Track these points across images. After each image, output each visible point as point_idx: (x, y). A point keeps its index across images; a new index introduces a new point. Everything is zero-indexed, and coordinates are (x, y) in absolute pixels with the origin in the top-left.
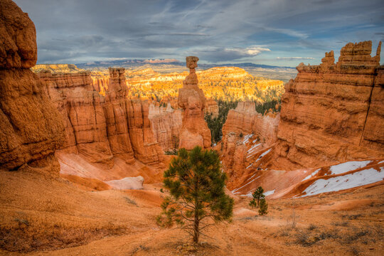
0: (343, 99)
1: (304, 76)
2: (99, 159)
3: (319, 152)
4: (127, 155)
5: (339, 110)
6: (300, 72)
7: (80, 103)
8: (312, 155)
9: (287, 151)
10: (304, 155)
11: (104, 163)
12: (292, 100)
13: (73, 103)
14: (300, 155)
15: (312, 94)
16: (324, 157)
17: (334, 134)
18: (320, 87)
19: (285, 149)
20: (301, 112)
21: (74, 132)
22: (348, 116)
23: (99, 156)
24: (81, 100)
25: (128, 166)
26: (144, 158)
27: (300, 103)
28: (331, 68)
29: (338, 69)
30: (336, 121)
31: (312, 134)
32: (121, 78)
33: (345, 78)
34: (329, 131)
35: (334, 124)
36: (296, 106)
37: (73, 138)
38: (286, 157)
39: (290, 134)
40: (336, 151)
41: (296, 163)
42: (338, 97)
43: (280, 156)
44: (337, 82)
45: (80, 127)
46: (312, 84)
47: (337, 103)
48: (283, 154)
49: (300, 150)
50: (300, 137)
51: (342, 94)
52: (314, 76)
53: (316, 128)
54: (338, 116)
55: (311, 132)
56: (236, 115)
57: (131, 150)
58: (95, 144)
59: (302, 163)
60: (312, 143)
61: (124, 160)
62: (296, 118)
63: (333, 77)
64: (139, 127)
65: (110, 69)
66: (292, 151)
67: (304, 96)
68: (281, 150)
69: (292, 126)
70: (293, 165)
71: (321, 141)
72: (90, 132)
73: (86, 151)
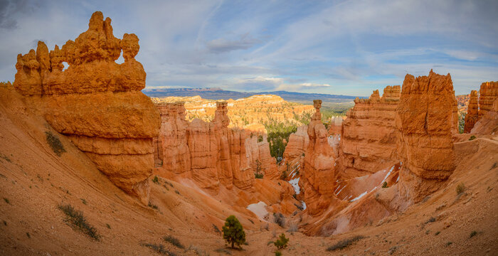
0: (389, 120)
1: (360, 106)
2: (209, 185)
3: (378, 157)
4: (228, 180)
5: (388, 127)
6: (356, 103)
7: (198, 132)
8: (373, 161)
9: (353, 162)
10: (367, 163)
11: (213, 189)
12: (353, 123)
13: (192, 132)
14: (364, 163)
15: (367, 118)
16: (382, 160)
17: (386, 143)
18: (372, 113)
19: (351, 161)
20: (360, 131)
21: (191, 157)
22: (394, 130)
23: (209, 182)
24: (200, 129)
25: (229, 191)
26: (239, 182)
27: (359, 125)
28: (378, 101)
29: (384, 102)
30: (386, 134)
31: (371, 146)
32: (225, 110)
33: (388, 107)
34: (382, 142)
35: (386, 136)
36: (356, 127)
37: (189, 163)
38: (352, 168)
39: (354, 148)
40: (390, 154)
41: (361, 170)
42: (386, 119)
43: (348, 167)
44: (383, 110)
45: (197, 154)
46: (367, 111)
47: (385, 123)
48: (350, 165)
49: (364, 159)
50: (363, 150)
51: (388, 117)
52: (367, 106)
53: (373, 141)
54: (388, 131)
55: (370, 144)
56: (297, 138)
57: (231, 175)
58: (207, 170)
59: (366, 169)
60: (373, 152)
61: (225, 185)
62: (357, 136)
63: (380, 107)
64: (237, 154)
65: (217, 102)
66: (358, 162)
67: (362, 120)
68: (348, 162)
69: (355, 143)
70: (359, 172)
71: (378, 150)
72: (204, 159)
73: (198, 176)
